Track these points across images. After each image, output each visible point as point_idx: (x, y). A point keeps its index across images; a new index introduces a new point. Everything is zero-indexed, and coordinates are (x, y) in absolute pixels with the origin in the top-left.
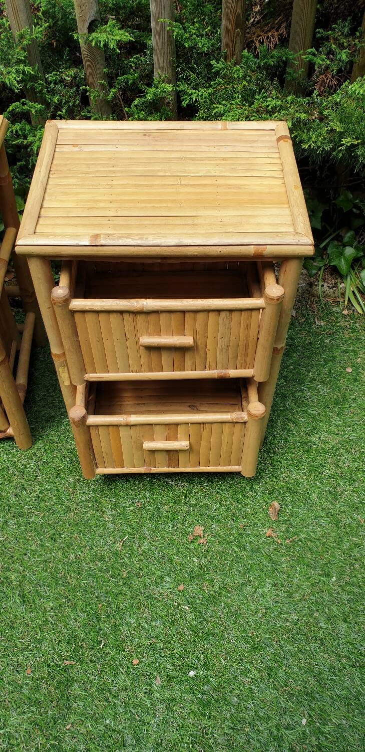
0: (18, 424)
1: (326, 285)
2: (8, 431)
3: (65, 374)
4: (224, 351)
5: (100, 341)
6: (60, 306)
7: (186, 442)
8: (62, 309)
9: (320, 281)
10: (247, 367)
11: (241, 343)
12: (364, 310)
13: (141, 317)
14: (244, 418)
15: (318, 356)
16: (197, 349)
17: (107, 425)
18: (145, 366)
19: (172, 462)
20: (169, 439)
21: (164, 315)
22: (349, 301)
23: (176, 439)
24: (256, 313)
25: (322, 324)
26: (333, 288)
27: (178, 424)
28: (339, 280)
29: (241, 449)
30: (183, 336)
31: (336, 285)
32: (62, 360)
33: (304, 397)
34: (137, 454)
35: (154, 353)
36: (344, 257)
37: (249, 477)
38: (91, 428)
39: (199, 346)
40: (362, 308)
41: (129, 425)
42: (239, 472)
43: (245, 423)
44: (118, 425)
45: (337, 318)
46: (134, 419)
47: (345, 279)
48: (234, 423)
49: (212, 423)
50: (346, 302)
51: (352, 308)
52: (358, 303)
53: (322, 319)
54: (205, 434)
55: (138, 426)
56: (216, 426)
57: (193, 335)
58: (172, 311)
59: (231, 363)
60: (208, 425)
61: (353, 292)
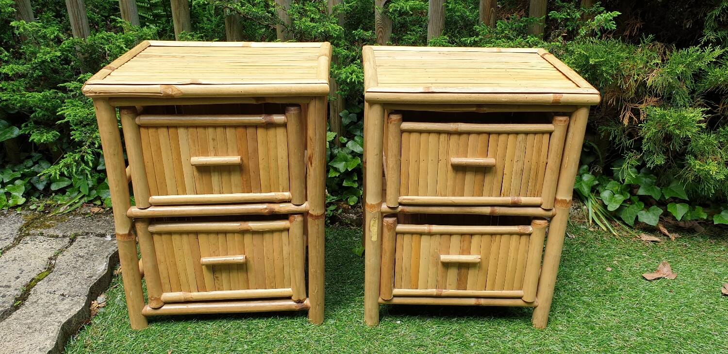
0: (318, 291)
2: (305, 302)
3: (374, 227)
4: (518, 175)
5: (418, 161)
6: (394, 124)
7: (478, 256)
8: (396, 127)
10: (536, 196)
11: (533, 167)
12: (607, 227)
13: (454, 138)
14: (530, 229)
15: (578, 260)
16: (496, 172)
17: (412, 233)
18: (450, 189)
19: (462, 283)
20: (462, 253)
21: (472, 137)
22: (593, 221)
23: (469, 253)
24: (546, 136)
25: (574, 237)
26: (576, 209)
27: (472, 235)
28: (581, 203)
29: (524, 267)
30: (485, 157)
31: (579, 207)
32: (375, 211)
33: (574, 288)
34: (432, 270)
35: (460, 176)
36: (584, 182)
37: (530, 301)
38: (398, 236)
39: (498, 170)
40: (605, 225)
41: (430, 234)
42: (520, 298)
43: (530, 235)
44: (421, 234)
45: (586, 233)
46: (435, 228)
47: (586, 203)
48: (521, 235)
49: (501, 234)
50: (591, 222)
51: (597, 227)
52: (602, 222)
53: (573, 233)
54: (494, 247)
55: (438, 236)
56: (504, 238)
57: (495, 157)
58: (479, 133)
59: (523, 191)
60: (498, 237)
61: (595, 213)
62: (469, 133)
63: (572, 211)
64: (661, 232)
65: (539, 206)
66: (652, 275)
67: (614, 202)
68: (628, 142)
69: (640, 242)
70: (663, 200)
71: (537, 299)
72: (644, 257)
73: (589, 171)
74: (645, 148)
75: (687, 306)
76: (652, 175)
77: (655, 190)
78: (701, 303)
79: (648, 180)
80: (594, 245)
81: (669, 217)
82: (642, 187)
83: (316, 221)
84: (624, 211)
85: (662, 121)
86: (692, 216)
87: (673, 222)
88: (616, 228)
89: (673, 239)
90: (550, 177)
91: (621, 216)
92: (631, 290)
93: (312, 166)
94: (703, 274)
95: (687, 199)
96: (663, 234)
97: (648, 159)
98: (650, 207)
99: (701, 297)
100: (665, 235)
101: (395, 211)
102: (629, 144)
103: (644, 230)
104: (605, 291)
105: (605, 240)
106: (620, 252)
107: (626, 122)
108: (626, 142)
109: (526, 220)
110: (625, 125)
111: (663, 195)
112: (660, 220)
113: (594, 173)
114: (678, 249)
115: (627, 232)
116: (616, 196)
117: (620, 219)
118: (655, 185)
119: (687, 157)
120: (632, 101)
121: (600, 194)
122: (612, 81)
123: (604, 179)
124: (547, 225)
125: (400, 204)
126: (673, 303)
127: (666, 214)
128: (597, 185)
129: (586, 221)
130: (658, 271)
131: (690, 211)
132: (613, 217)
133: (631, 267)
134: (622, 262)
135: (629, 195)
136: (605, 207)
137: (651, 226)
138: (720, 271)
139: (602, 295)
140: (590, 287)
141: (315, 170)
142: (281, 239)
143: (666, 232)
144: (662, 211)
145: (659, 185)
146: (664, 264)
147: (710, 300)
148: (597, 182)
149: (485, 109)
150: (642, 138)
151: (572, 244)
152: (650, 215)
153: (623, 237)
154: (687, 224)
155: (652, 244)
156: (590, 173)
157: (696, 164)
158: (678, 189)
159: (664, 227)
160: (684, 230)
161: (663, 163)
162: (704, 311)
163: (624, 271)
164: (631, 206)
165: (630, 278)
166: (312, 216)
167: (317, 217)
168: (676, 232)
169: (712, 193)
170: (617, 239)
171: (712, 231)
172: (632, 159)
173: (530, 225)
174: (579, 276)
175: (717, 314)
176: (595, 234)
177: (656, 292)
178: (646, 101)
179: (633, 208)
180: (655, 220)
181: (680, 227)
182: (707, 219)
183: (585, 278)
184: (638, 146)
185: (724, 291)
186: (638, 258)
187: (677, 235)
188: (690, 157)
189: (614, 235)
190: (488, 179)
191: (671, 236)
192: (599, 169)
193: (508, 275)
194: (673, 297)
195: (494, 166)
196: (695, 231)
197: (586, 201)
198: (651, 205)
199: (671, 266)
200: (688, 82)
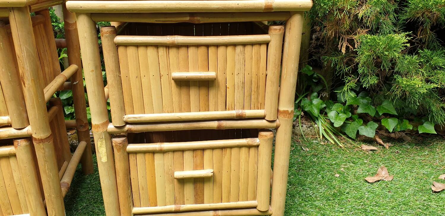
1: (304, 126)
3: (103, 148)
4: (241, 88)
5: (139, 77)
6: (107, 37)
7: (211, 170)
8: (108, 40)
9: (300, 123)
10: (259, 108)
11: (253, 80)
12: (335, 141)
13: (173, 52)
14: (256, 141)
15: (311, 169)
16: (218, 86)
17: (145, 152)
18: (176, 105)
19: (199, 198)
20: (196, 168)
21: (191, 50)
22: (323, 136)
23: (202, 168)
24: (264, 48)
25: (308, 150)
26: (309, 127)
27: (203, 149)
28: (313, 122)
29: (256, 178)
30: (207, 72)
31: (311, 126)
32: (101, 130)
33: (308, 194)
34: (169, 188)
35: (184, 91)
36: (314, 105)
37: (264, 210)
38: (130, 156)
39: (221, 84)
40: (333, 140)
41: (163, 152)
42: (255, 207)
43: (257, 146)
44: (153, 152)
45: (318, 146)
46: (167, 146)
47: (317, 122)
48: (249, 147)
49: (231, 147)
50: (321, 137)
51: (326, 141)
52: (330, 137)
53: (307, 147)
54: (225, 161)
55: (170, 153)
56: (234, 151)
57: (216, 70)
58: (198, 46)
59: (246, 105)
60: (228, 150)
61: (325, 130)
62: (187, 46)
63: (306, 129)
64: (377, 143)
65: (263, 118)
66: (373, 178)
67: (339, 120)
68: (347, 69)
69: (362, 152)
70: (377, 117)
71: (271, 208)
72: (365, 164)
73: (318, 97)
74: (360, 71)
75: (404, 204)
76: (368, 97)
77: (371, 108)
78: (416, 201)
79: (365, 101)
80: (324, 156)
81: (383, 131)
82: (360, 106)
83: (41, 144)
84: (347, 127)
85: (373, 46)
86: (401, 128)
87: (386, 134)
88: (342, 141)
89: (388, 147)
90: (271, 89)
91: (346, 132)
92: (356, 193)
93: (25, 87)
94: (414, 175)
95: (396, 114)
96: (379, 144)
97: (363, 80)
98: (367, 123)
99: (415, 195)
100: (381, 145)
101: (122, 130)
102: (348, 70)
103: (364, 142)
104: (334, 195)
105: (334, 151)
106: (346, 160)
107: (344, 51)
108: (345, 69)
109: (253, 133)
110: (343, 53)
111: (377, 113)
112: (376, 134)
113: (321, 98)
114: (392, 156)
115: (351, 144)
116: (340, 115)
117: (345, 134)
118: (371, 105)
119: (395, 77)
120: (348, 33)
121: (327, 114)
122: (328, 11)
123: (330, 103)
124: (272, 136)
125: (127, 123)
126: (393, 202)
127: (380, 128)
128: (325, 108)
129: (318, 136)
130: (378, 175)
131: (399, 123)
132: (339, 132)
133: (355, 173)
134: (348, 168)
135: (350, 114)
136: (332, 124)
137: (369, 138)
138: (428, 172)
139: (332, 199)
140: (321, 192)
141: (29, 90)
142: (9, 165)
143: (381, 142)
144: (378, 125)
145: (374, 105)
146: (382, 168)
147: (423, 197)
148: (324, 105)
149: (199, 18)
150: (358, 64)
151: (307, 156)
152: (368, 129)
153: (348, 148)
154: (397, 135)
155: (371, 152)
156: (319, 98)
157: (403, 81)
158: (388, 107)
159: (380, 138)
160: (395, 140)
161: (376, 82)
162: (419, 208)
163: (349, 176)
164: (353, 123)
165: (356, 182)
166: (35, 139)
167: (41, 141)
168: (389, 142)
169: (417, 105)
170: (343, 150)
171: (416, 140)
172: (351, 82)
173: (257, 137)
174: (312, 183)
175: (431, 211)
176: (325, 147)
177: (377, 193)
178: (359, 33)
179: (355, 124)
180: (373, 133)
181: (392, 138)
182: (413, 129)
183: (317, 184)
184: (355, 71)
185: (434, 189)
186: (361, 164)
187: (390, 144)
188: (397, 77)
189: (341, 147)
190: (212, 93)
191: (385, 145)
192: (325, 94)
193: (242, 187)
194: (392, 197)
195: (215, 79)
196: (404, 140)
197: (317, 121)
198: (368, 121)
199: (387, 169)
200: (391, 16)
